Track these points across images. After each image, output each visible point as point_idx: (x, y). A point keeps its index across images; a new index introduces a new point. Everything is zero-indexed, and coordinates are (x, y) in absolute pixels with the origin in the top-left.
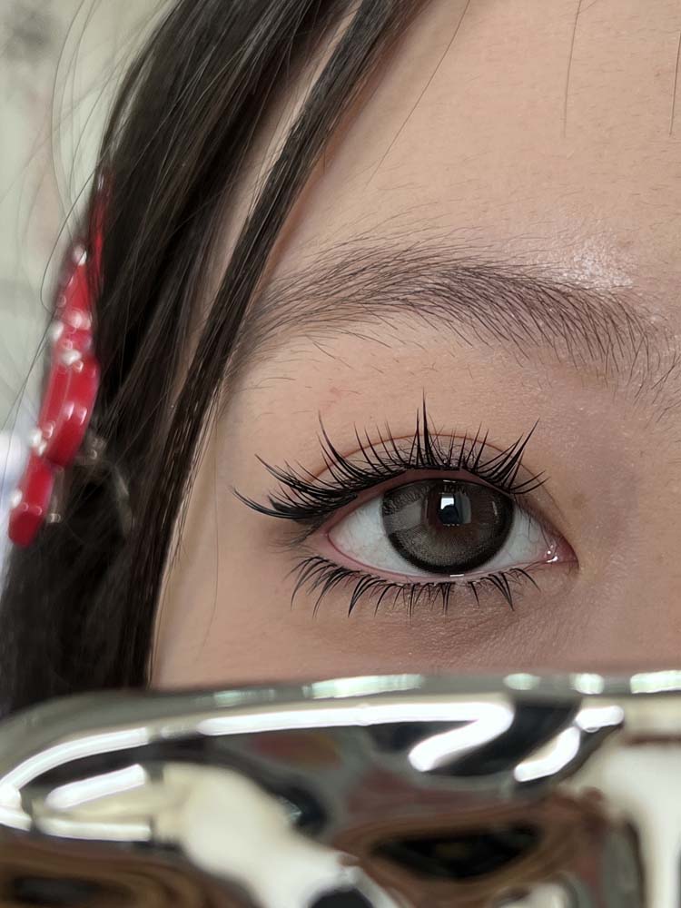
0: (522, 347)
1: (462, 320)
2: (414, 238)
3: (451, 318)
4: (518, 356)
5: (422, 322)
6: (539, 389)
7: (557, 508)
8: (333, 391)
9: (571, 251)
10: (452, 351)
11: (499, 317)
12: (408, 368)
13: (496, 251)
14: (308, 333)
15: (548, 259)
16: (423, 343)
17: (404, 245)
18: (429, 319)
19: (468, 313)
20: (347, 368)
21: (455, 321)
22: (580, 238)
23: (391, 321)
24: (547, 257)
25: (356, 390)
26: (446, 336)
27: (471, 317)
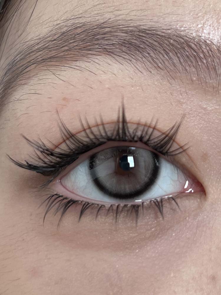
0: (171, 73)
1: (137, 60)
2: (107, 16)
3: (131, 58)
4: (168, 79)
5: (114, 61)
6: (181, 96)
7: (193, 161)
8: (64, 99)
9: (197, 21)
10: (132, 76)
11: (158, 58)
12: (107, 86)
13: (154, 22)
14: (48, 68)
15: (184, 26)
16: (115, 72)
17: (102, 20)
18: (118, 59)
19: (140, 55)
20: (73, 86)
21: (133, 60)
22: (202, 15)
23: (96, 61)
24: (184, 25)
25: (78, 99)
26: (127, 68)
27: (142, 58)
